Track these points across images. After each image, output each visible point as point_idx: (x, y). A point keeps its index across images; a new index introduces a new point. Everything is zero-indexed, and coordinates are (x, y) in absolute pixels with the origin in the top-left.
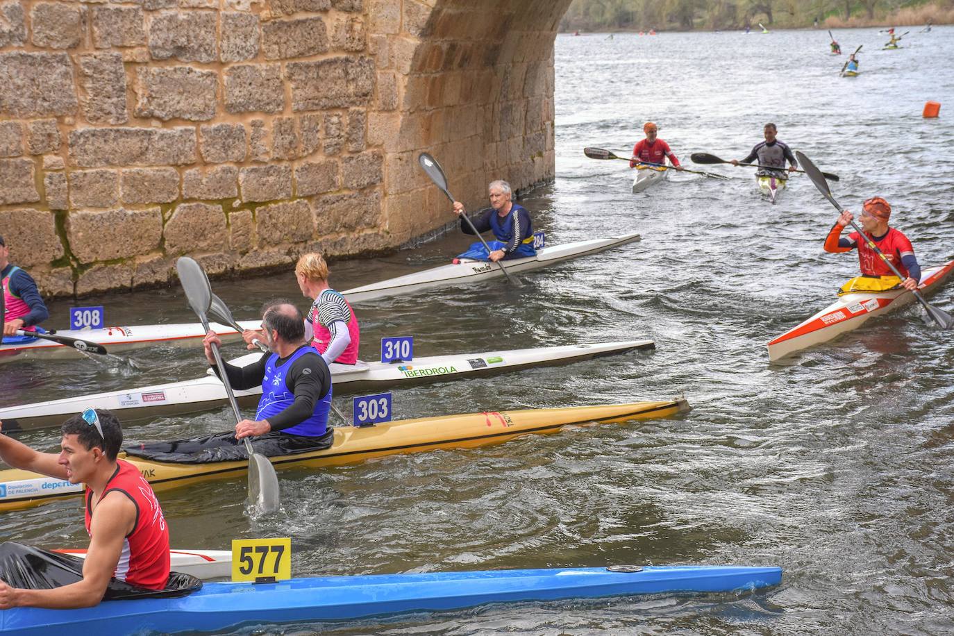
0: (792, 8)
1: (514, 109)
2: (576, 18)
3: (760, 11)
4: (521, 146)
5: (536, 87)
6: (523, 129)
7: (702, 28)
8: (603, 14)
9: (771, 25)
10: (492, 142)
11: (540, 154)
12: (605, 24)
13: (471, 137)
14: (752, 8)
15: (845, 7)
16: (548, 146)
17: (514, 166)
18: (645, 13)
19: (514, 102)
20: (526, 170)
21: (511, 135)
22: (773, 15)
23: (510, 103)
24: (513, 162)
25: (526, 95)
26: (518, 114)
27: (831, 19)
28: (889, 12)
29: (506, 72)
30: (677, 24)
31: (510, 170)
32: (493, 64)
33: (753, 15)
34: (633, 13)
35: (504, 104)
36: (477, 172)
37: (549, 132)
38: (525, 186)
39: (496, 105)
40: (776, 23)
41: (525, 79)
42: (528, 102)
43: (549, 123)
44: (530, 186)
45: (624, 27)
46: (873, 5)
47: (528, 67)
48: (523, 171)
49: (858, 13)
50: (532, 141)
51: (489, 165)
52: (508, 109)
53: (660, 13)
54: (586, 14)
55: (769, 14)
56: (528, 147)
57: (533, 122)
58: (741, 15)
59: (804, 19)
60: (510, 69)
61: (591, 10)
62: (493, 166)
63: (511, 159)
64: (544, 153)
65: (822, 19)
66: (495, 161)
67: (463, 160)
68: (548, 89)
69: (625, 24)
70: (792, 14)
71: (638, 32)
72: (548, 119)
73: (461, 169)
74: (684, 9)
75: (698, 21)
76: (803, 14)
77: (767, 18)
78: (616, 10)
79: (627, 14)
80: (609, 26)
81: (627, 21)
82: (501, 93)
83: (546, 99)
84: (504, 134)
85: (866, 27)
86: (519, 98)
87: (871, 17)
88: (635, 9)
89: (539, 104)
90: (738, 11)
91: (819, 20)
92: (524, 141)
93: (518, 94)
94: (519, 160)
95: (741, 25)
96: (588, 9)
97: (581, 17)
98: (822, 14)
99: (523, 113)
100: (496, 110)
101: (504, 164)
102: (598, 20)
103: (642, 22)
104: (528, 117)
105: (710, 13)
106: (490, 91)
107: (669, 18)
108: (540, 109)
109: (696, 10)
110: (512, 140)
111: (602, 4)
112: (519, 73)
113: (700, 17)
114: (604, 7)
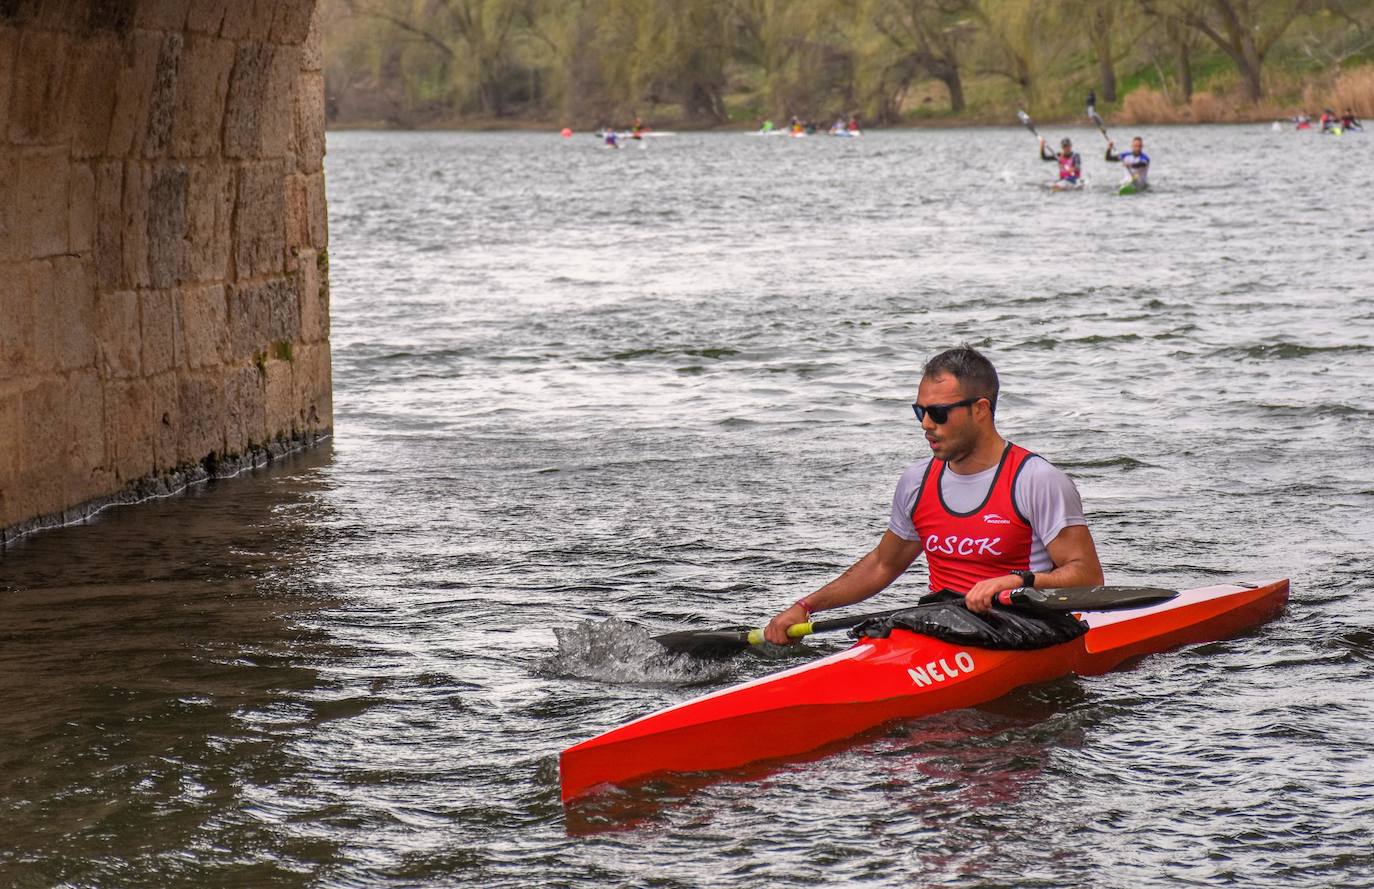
0: (1022, 63)
1: (194, 188)
2: (358, 86)
3: (923, 72)
4: (221, 316)
5: (265, 128)
6: (225, 260)
7: (750, 118)
8: (444, 73)
9: (958, 114)
10: (124, 287)
11: (283, 352)
12: (450, 104)
13: (53, 257)
14: (900, 64)
15: (1176, 62)
16: (309, 329)
17: (201, 377)
18: (576, 74)
19: (195, 168)
20: (238, 396)
21: (186, 277)
22: (964, 83)
23: (181, 167)
24: (196, 363)
25: (234, 151)
26: (208, 207)
27: (1140, 97)
28: (1307, 77)
29: (164, 63)
30: (675, 110)
31: (184, 388)
32: (121, 26)
33: (905, 83)
34: (536, 73)
35: (160, 167)
36: (75, 376)
37: (311, 283)
38: (235, 446)
39: (134, 168)
40: (974, 108)
41: (229, 97)
42: (240, 174)
43: (308, 253)
44: (252, 447)
45: (511, 115)
46: (1261, 57)
47: (238, 55)
48: (230, 396)
49: (1215, 80)
50: (255, 307)
51: (115, 363)
52: (171, 188)
53: (620, 75)
54: (391, 71)
55: (952, 81)
56: (242, 322)
57: (256, 242)
58: (867, 83)
59: (1058, 98)
60: (177, 51)
61: (405, 62)
62: (128, 364)
63: (186, 351)
64: (296, 350)
65: (1112, 96)
66: (134, 349)
67: (27, 331)
68: (303, 142)
69: (511, 108)
70: (1024, 82)
71: (558, 130)
72: (307, 240)
73: (17, 359)
74: (695, 62)
75: (739, 99)
76: (1054, 83)
77: (947, 94)
78: (485, 62)
79: (520, 75)
80: (464, 112)
81: (521, 96)
82: (150, 129)
83: (300, 176)
84: (162, 267)
85: (1241, 121)
86: (209, 156)
87: (1256, 92)
88: (541, 63)
89: (276, 188)
90: (860, 69)
91: (1100, 101)
92: (228, 299)
93: (208, 141)
94: (213, 358)
95: (870, 113)
96: (396, 58)
97: (375, 84)
98: (1111, 82)
99: (226, 208)
100: (134, 183)
101: (165, 363)
102: (428, 92)
103: (566, 101)
104: (240, 222)
105: (775, 76)
106: (113, 113)
107: (648, 90)
108: (280, 203)
109: (730, 67)
110: (190, 293)
111: (440, 45)
112: (207, 69)
113: (745, 90)
114: (448, 52)
